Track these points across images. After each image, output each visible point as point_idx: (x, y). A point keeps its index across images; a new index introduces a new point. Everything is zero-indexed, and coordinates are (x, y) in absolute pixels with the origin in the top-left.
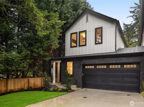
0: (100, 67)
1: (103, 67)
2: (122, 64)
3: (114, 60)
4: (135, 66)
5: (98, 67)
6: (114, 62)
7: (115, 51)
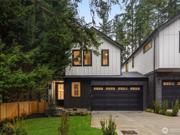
0: (109, 89)
1: (112, 89)
2: (129, 87)
3: (123, 83)
4: (139, 89)
5: (107, 89)
6: (123, 84)
7: (120, 74)
